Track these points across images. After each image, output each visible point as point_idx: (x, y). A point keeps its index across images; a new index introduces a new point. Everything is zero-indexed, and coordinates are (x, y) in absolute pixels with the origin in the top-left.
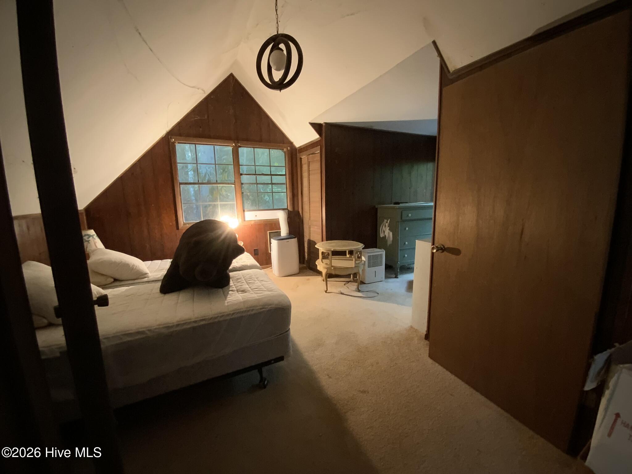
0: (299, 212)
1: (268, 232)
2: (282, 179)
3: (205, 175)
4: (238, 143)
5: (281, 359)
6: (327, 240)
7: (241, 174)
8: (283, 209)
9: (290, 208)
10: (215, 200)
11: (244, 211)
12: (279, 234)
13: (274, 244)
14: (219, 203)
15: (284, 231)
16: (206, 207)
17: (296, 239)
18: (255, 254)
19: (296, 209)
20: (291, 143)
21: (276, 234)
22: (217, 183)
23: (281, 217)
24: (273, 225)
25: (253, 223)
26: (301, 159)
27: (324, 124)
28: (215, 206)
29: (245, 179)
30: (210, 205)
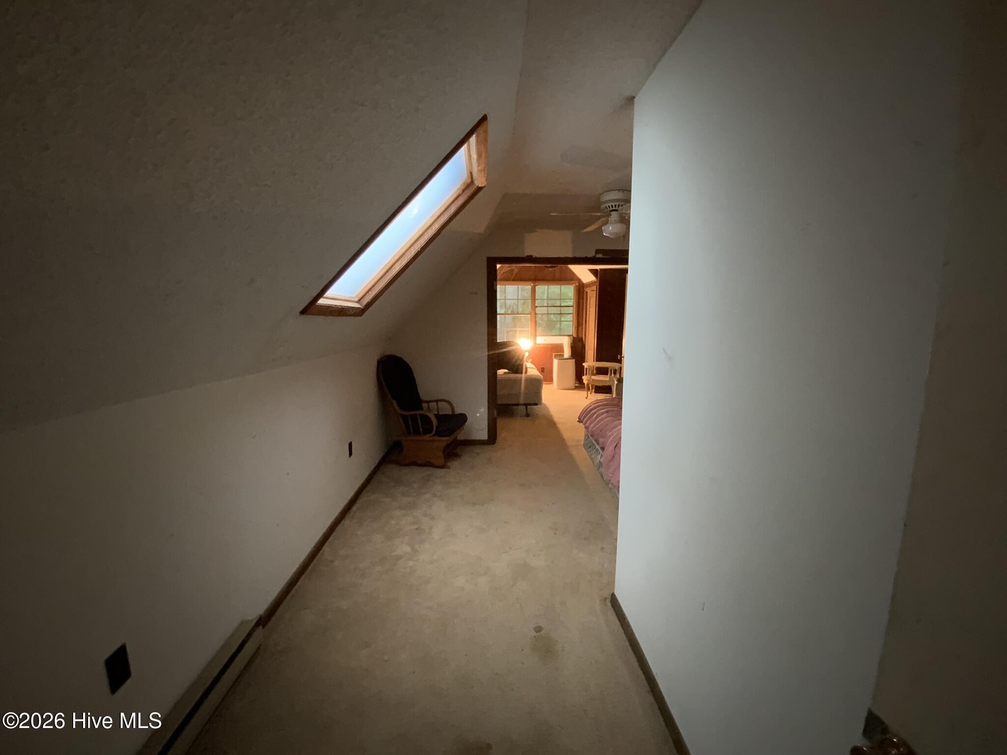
0: (582, 339)
1: (554, 354)
2: (571, 310)
3: (510, 306)
4: (535, 283)
5: (536, 404)
6: (596, 361)
7: (536, 307)
8: (569, 335)
9: (575, 335)
10: (515, 326)
11: (536, 336)
12: (563, 355)
13: (555, 362)
14: (518, 329)
15: (567, 353)
16: (508, 332)
17: (574, 360)
18: (542, 372)
19: (580, 335)
20: (579, 280)
21: (560, 356)
22: (518, 314)
23: (566, 343)
24: (558, 349)
25: (542, 345)
26: (587, 292)
27: (599, 270)
28: (515, 331)
29: (538, 310)
30: (511, 331)
